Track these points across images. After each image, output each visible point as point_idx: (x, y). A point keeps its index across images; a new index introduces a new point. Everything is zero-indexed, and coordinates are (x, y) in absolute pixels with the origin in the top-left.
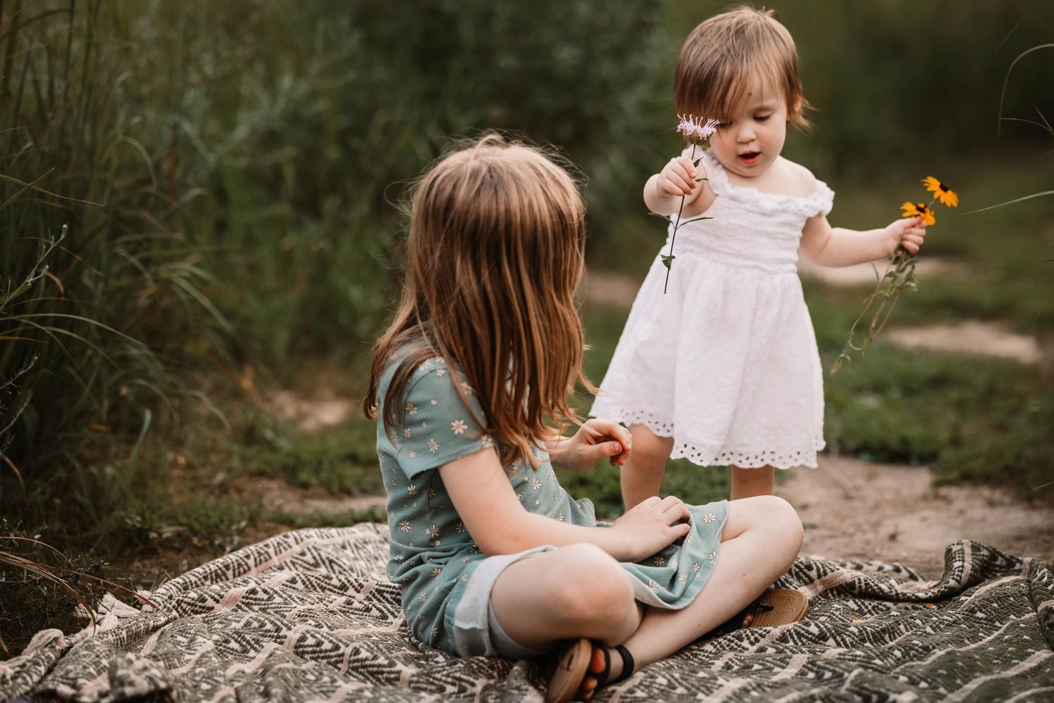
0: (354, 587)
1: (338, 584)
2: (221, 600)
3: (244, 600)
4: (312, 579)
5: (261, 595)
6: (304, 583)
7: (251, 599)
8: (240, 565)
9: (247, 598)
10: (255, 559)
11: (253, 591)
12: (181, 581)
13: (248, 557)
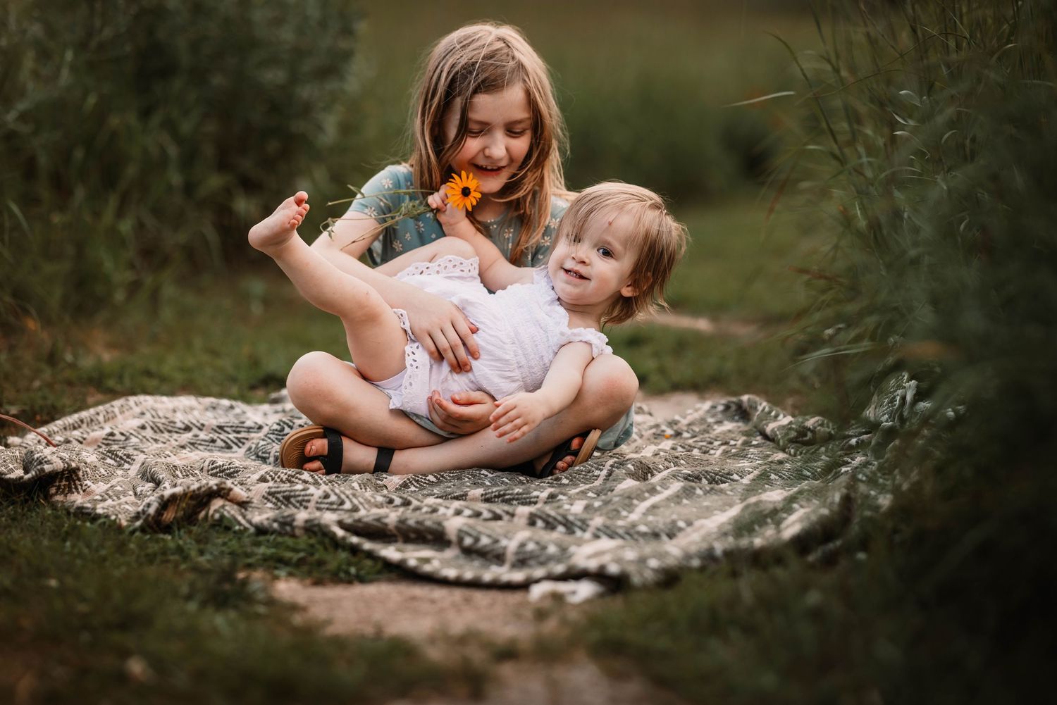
0: (197, 427)
1: (183, 426)
2: (84, 442)
3: (104, 441)
4: (159, 425)
5: (118, 437)
6: (152, 428)
7: (110, 440)
8: (92, 420)
9: (106, 439)
10: (104, 416)
11: (112, 434)
12: (46, 430)
13: (98, 414)
